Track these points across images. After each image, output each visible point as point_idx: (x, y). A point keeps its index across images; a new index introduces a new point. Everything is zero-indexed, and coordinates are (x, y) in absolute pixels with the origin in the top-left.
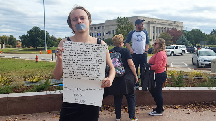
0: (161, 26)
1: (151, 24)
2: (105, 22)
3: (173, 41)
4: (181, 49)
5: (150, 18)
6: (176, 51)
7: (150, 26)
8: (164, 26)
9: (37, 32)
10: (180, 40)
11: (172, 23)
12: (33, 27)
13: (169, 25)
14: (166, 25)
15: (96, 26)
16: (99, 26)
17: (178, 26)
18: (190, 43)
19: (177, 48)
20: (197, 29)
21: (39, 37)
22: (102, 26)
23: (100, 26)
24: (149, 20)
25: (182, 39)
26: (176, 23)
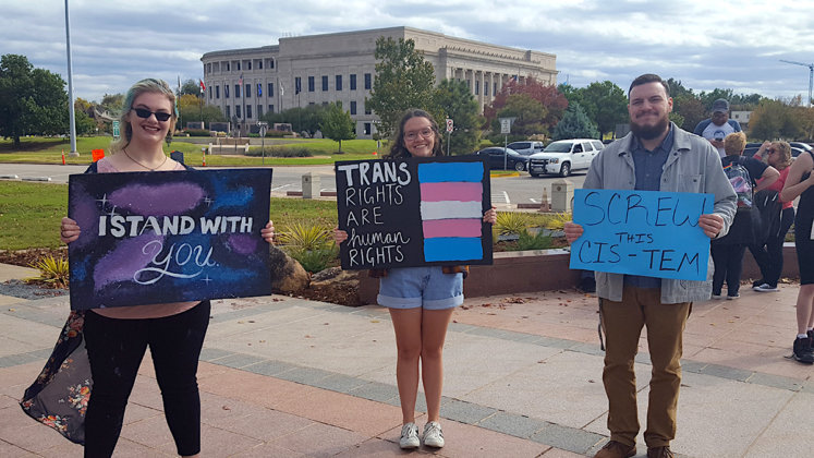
0: (485, 69)
1: (448, 60)
2: (278, 43)
3: (547, 127)
4: (591, 153)
5: (447, 38)
6: (577, 160)
7: (445, 66)
8: (493, 70)
9: (19, 76)
10: (566, 121)
11: (521, 57)
12: (3, 57)
13: (511, 65)
14: (499, 64)
15: (230, 59)
16: (241, 59)
17: (539, 69)
18: (598, 130)
19: (578, 148)
20: (608, 83)
21: (27, 100)
22: (264, 57)
23: (246, 58)
24: (443, 44)
25: (574, 119)
26: (532, 59)
